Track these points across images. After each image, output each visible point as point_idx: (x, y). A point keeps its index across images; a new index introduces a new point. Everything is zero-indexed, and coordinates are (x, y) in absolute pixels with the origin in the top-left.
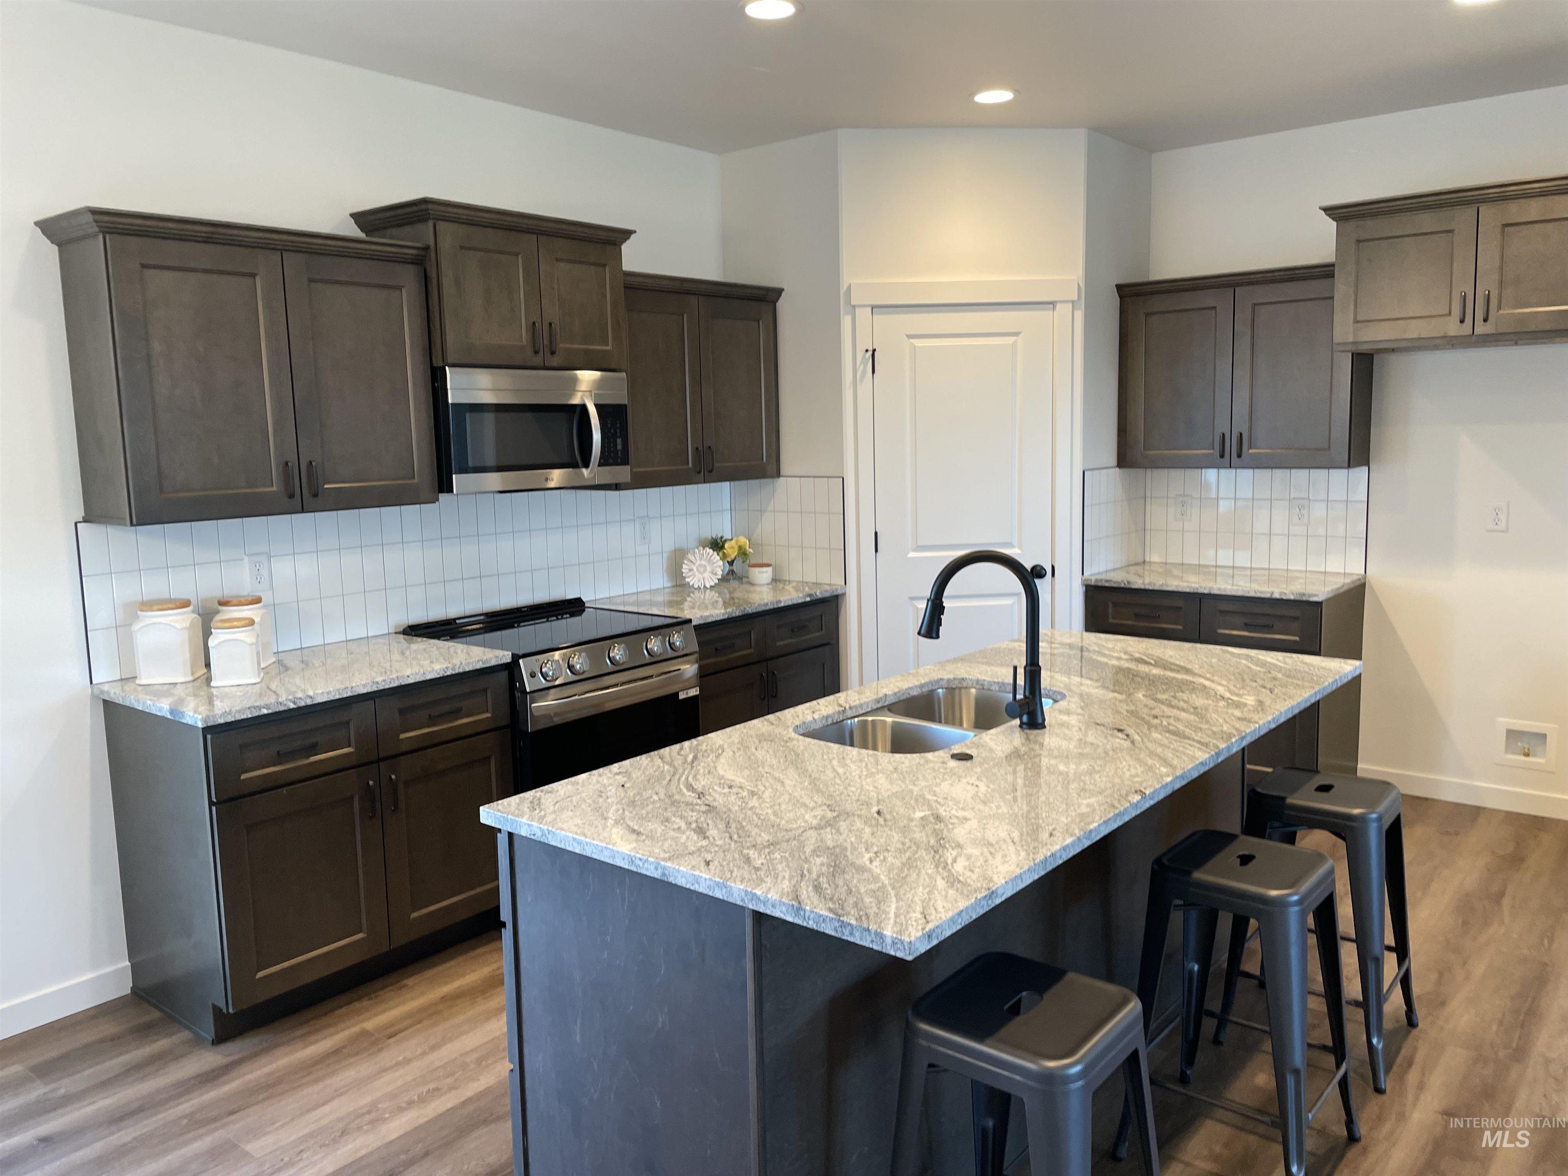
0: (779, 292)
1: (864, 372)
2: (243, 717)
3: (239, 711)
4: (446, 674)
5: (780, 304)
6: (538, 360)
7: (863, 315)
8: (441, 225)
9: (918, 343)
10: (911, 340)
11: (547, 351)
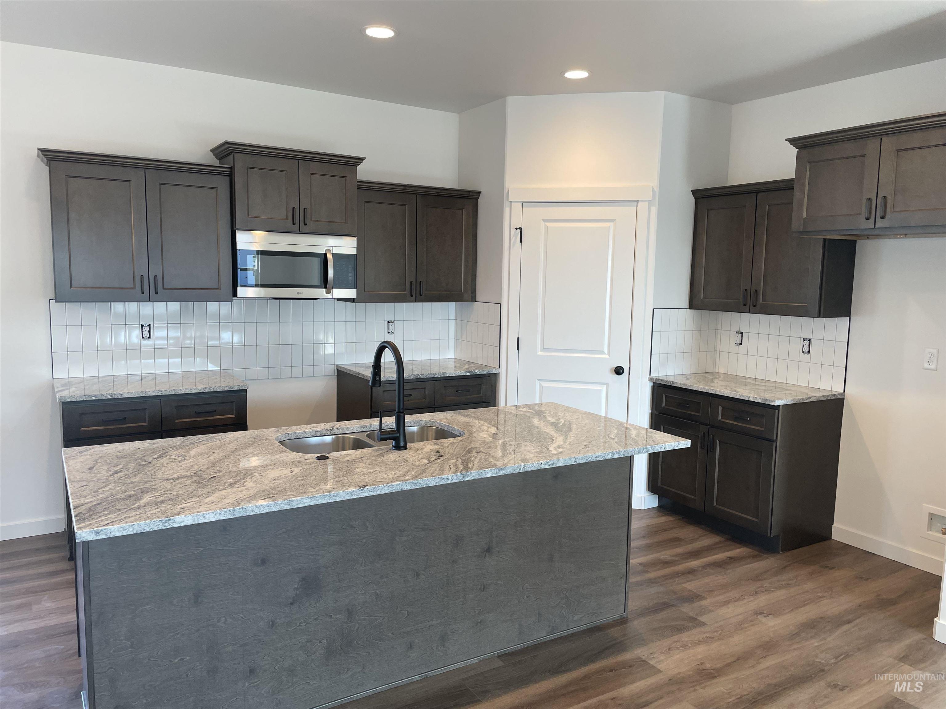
0: (479, 193)
1: (515, 242)
2: (81, 400)
3: (80, 396)
4: (204, 391)
5: (480, 200)
6: (296, 228)
7: (517, 207)
8: (237, 155)
9: (549, 224)
10: (546, 223)
11: (302, 223)
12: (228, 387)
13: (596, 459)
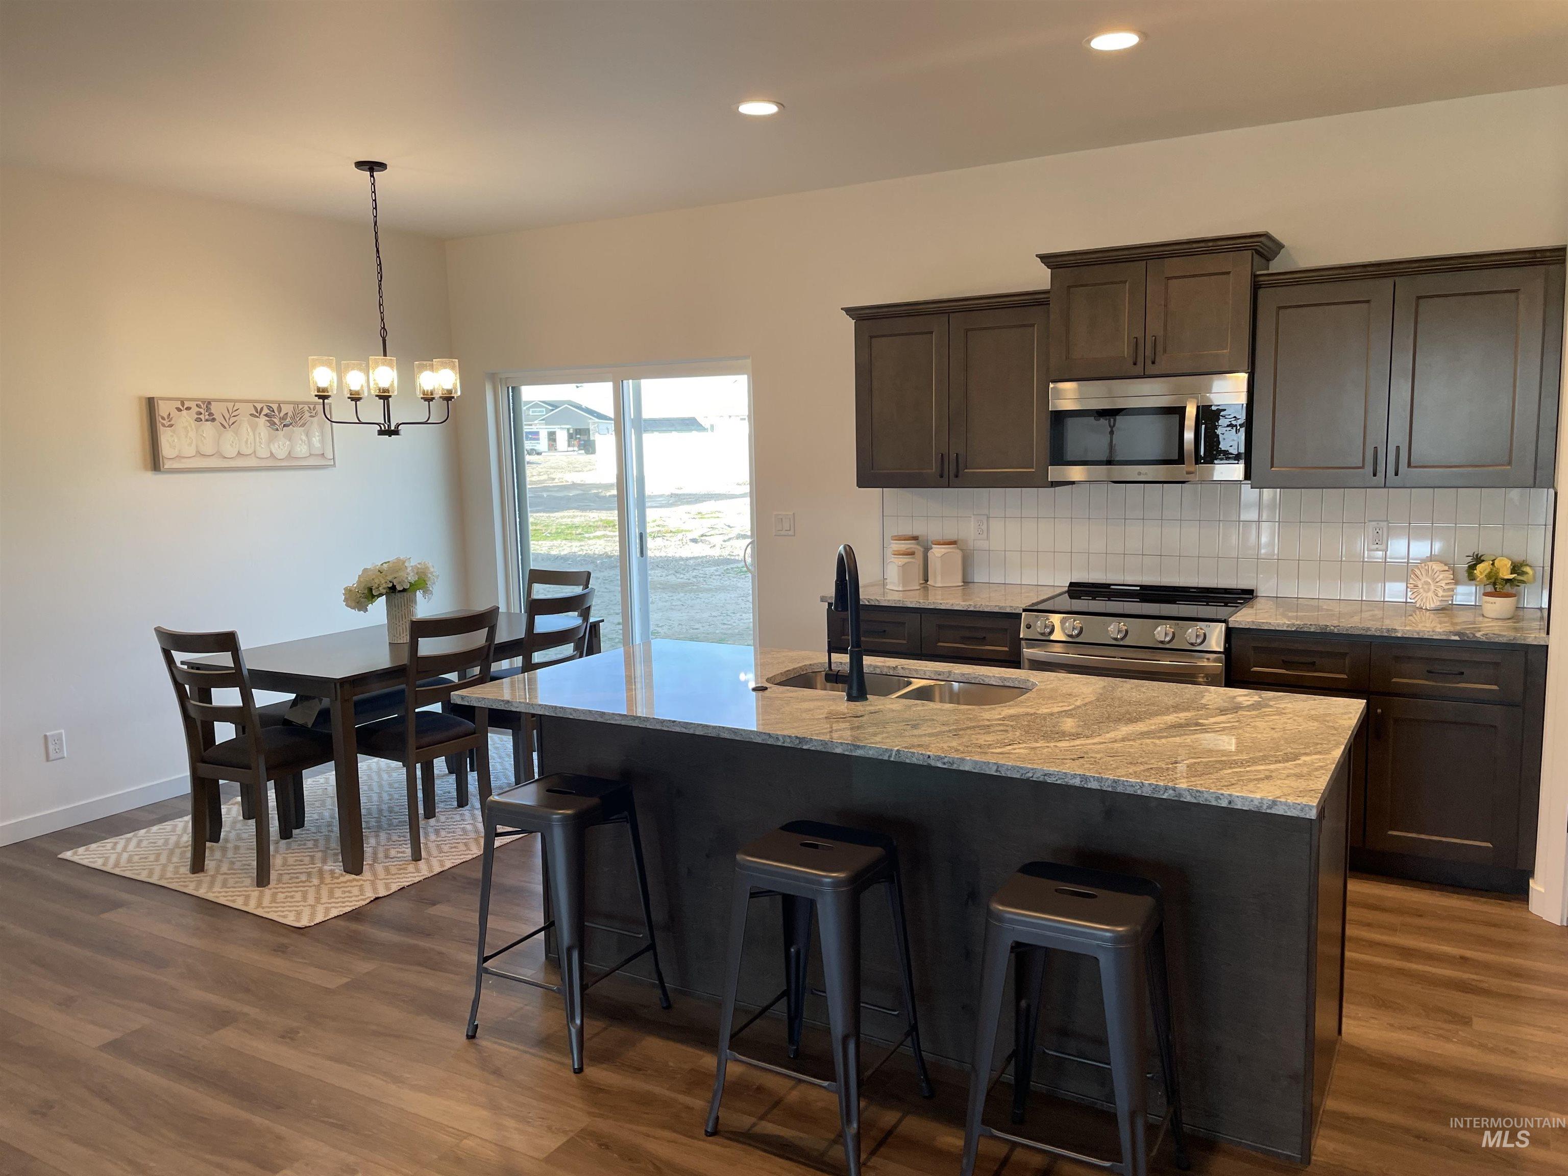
0: (1562, 250)
4: (969, 609)
6: (1139, 369)
11: (1149, 362)
12: (997, 608)
13: (1044, 778)
